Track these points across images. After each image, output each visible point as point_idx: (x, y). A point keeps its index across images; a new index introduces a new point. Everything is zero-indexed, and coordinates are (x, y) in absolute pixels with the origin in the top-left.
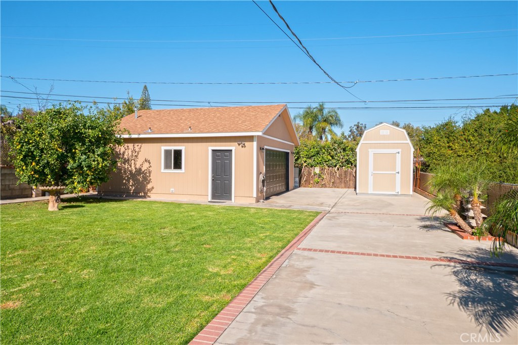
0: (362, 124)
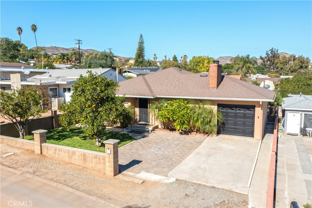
0: (275, 49)
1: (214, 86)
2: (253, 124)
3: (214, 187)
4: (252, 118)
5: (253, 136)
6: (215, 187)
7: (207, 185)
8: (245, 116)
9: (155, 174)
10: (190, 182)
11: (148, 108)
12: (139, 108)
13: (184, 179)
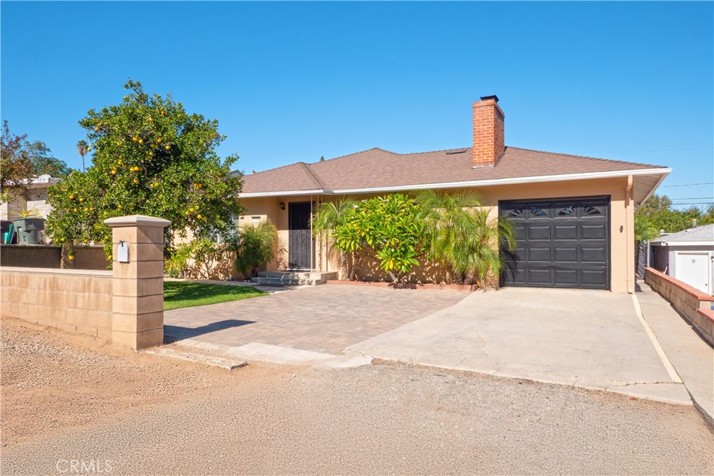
1: (486, 158)
2: (605, 250)
3: (529, 382)
4: (601, 235)
5: (608, 288)
6: (534, 380)
7: (499, 375)
8: (579, 230)
9: (295, 347)
10: (427, 367)
11: (309, 228)
12: (289, 229)
13: (403, 360)
